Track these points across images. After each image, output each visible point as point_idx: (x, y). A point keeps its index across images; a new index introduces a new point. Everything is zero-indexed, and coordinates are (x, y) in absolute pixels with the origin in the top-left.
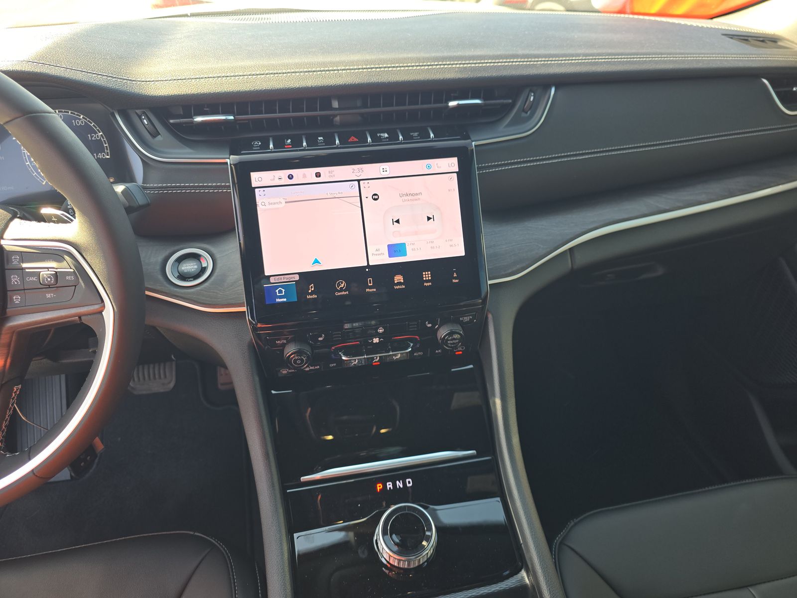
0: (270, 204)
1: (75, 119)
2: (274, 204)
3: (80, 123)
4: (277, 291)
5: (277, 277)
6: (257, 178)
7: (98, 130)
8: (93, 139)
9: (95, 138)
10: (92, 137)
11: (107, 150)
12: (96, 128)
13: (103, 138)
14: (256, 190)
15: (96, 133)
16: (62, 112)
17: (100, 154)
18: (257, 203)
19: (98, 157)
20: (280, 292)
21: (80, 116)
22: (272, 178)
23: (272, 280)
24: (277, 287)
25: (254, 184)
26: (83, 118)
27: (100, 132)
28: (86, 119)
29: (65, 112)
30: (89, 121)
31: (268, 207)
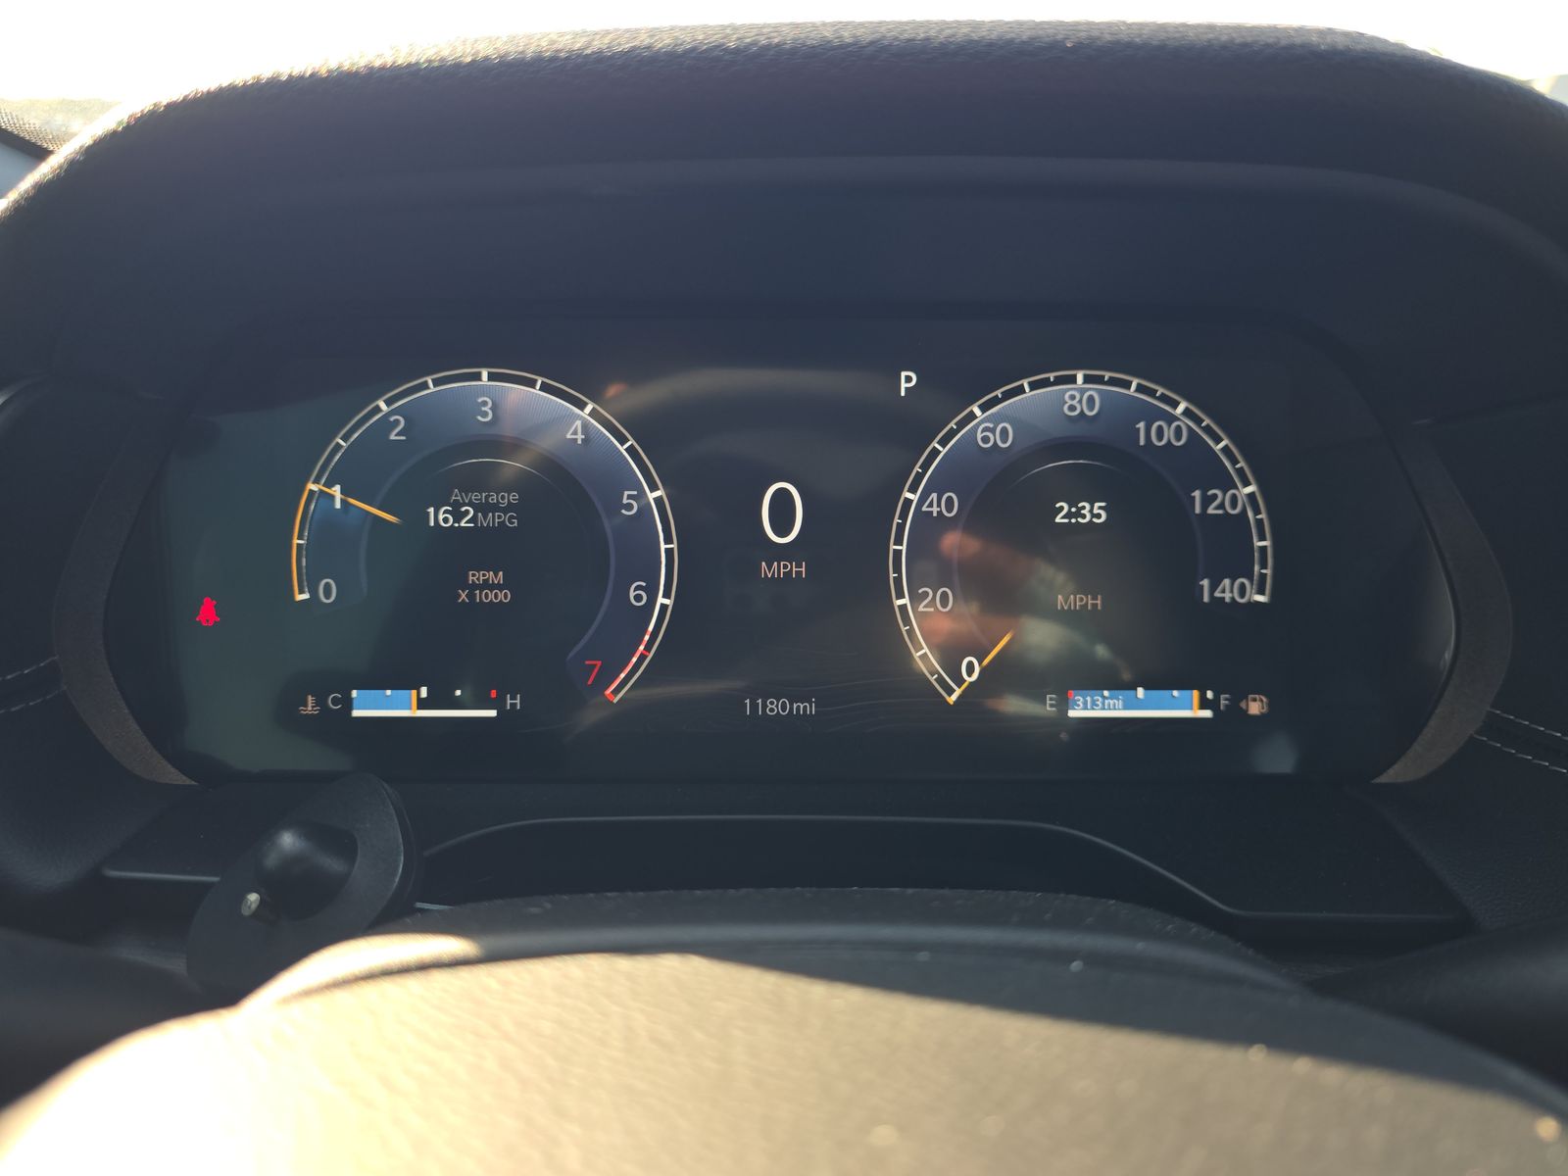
1: (1152, 415)
3: (1169, 433)
7: (1240, 472)
8: (1211, 511)
9: (1221, 506)
10: (1207, 501)
11: (1264, 566)
12: (1234, 461)
13: (1257, 511)
15: (1227, 484)
16: (1099, 380)
17: (1227, 582)
19: (1217, 594)
21: (1175, 405)
26: (1187, 412)
27: (1246, 483)
28: (1198, 421)
29: (1113, 382)
30: (1208, 430)
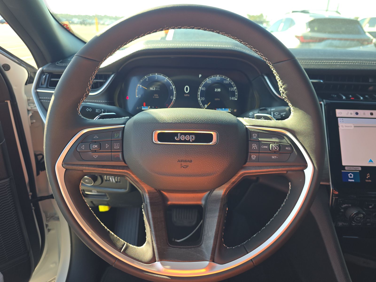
0: (346, 126)
1: (225, 80)
2: (348, 127)
3: (227, 82)
4: (349, 175)
5: (349, 167)
6: (339, 112)
8: (231, 90)
11: (236, 96)
12: (234, 85)
13: (236, 90)
14: (339, 119)
15: (233, 87)
16: (220, 76)
18: (339, 126)
19: (232, 99)
20: (351, 176)
21: (228, 79)
22: (347, 113)
23: (346, 168)
24: (349, 173)
25: (338, 115)
27: (235, 87)
30: (231, 82)
31: (345, 128)
